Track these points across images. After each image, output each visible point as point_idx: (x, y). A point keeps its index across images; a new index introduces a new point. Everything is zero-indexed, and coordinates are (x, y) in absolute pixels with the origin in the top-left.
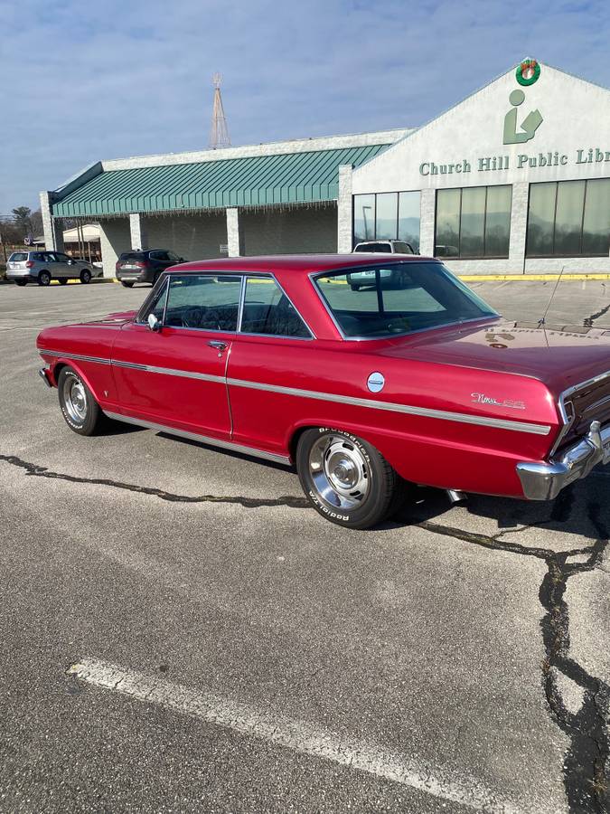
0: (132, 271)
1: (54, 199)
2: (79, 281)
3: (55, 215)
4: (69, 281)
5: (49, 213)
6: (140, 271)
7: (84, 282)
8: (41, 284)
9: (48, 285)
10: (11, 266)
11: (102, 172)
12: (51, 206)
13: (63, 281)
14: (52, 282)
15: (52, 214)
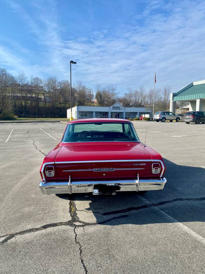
0: (188, 118)
1: (174, 95)
2: (175, 121)
3: (174, 100)
4: (173, 121)
5: (172, 100)
6: (191, 118)
7: (177, 121)
8: (162, 122)
9: (164, 122)
10: (155, 116)
11: (193, 86)
12: (173, 98)
13: (171, 121)
14: (166, 121)
15: (173, 100)
